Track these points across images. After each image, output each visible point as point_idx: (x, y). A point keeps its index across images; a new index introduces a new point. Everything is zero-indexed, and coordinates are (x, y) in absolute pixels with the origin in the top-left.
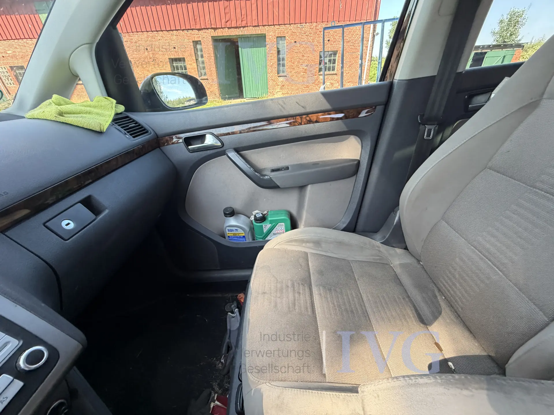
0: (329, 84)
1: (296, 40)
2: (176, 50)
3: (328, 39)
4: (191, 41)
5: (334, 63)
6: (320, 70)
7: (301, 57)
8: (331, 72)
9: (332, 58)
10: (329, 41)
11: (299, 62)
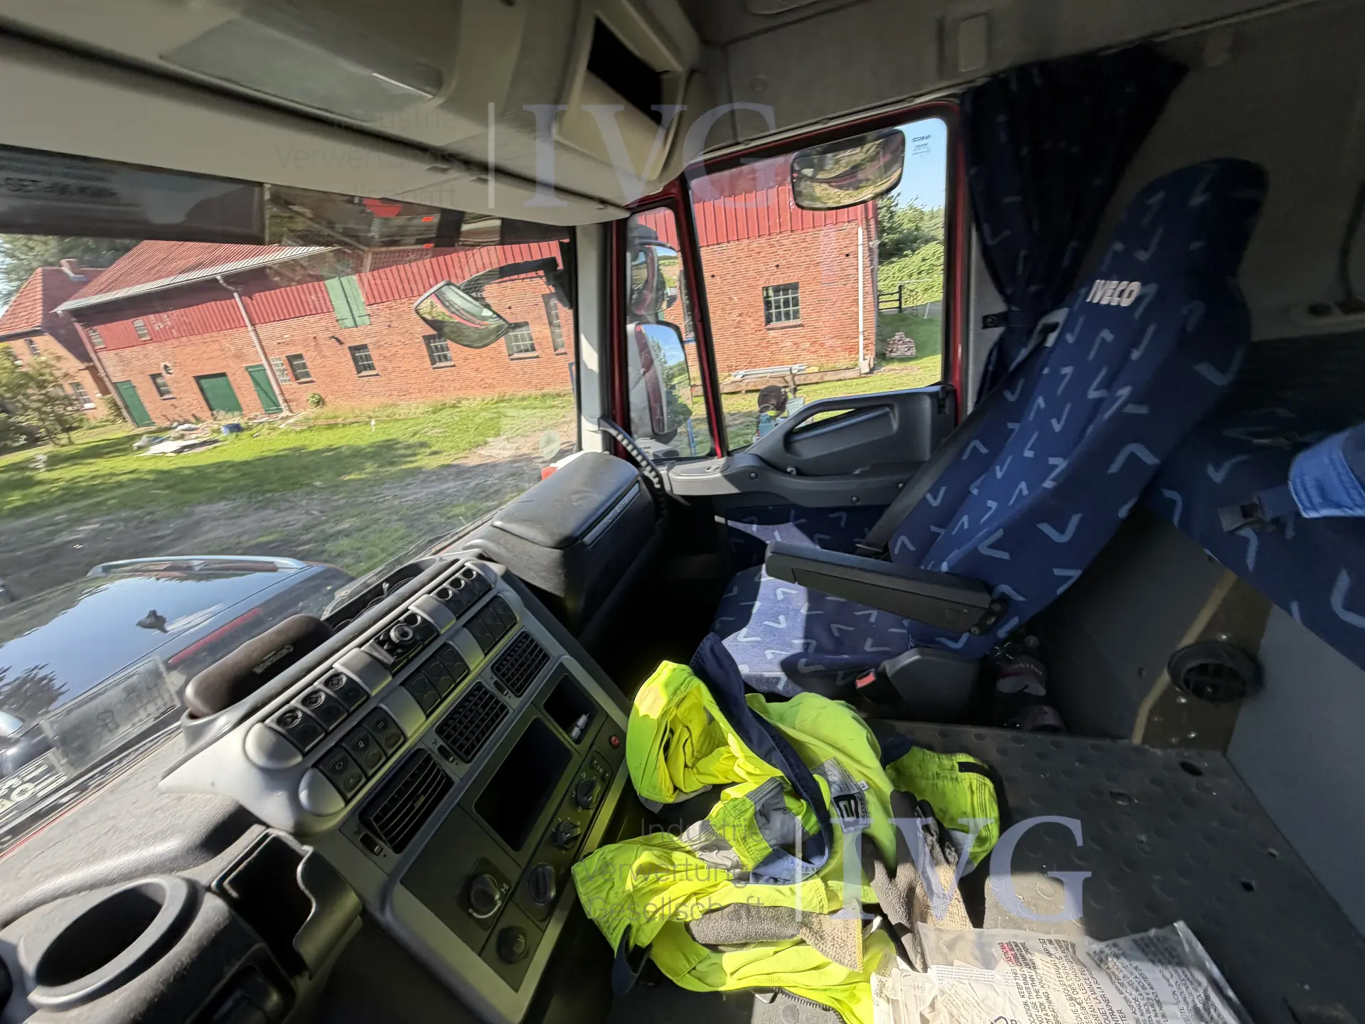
0: (790, 344)
1: (712, 273)
2: (512, 310)
3: (776, 263)
4: (539, 294)
5: (796, 304)
6: (769, 320)
7: (727, 300)
8: (792, 322)
9: (790, 296)
10: (777, 266)
11: (723, 310)
